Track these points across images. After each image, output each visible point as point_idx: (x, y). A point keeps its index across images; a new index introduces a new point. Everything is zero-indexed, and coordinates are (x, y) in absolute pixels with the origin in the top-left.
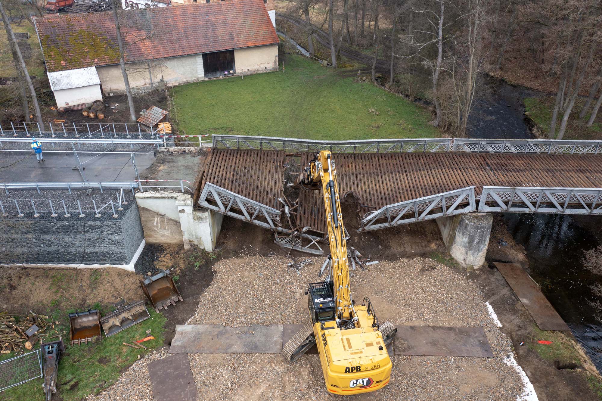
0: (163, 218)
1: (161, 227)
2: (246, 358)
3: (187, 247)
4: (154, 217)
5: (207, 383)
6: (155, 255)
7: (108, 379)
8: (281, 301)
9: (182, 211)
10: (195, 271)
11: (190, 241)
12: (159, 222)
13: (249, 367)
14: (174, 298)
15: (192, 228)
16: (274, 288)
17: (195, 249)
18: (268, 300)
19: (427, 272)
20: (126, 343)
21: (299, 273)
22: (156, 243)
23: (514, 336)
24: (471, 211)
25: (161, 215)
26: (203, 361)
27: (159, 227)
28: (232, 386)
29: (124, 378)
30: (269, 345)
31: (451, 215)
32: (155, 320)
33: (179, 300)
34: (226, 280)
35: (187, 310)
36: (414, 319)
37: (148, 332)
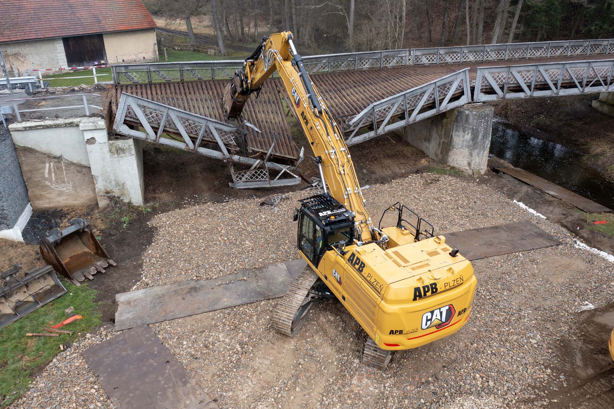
0: (60, 162)
1: (56, 179)
2: (249, 310)
3: (103, 203)
4: (44, 163)
5: (199, 356)
6: (53, 222)
7: (10, 391)
8: (266, 240)
9: (92, 141)
10: (124, 229)
11: (107, 193)
12: (52, 170)
13: (258, 320)
14: (101, 264)
15: (108, 169)
16: (249, 229)
17: (116, 203)
18: (247, 242)
19: (432, 185)
20: (33, 332)
21: (276, 209)
22: (50, 208)
23: (566, 224)
24: (466, 103)
25: (55, 158)
26: (179, 329)
27: (54, 179)
28: (242, 348)
29: (41, 383)
30: (277, 289)
31: (445, 111)
32: (76, 295)
33: (110, 266)
34: (175, 232)
35: (126, 276)
36: (448, 227)
37: (68, 311)
